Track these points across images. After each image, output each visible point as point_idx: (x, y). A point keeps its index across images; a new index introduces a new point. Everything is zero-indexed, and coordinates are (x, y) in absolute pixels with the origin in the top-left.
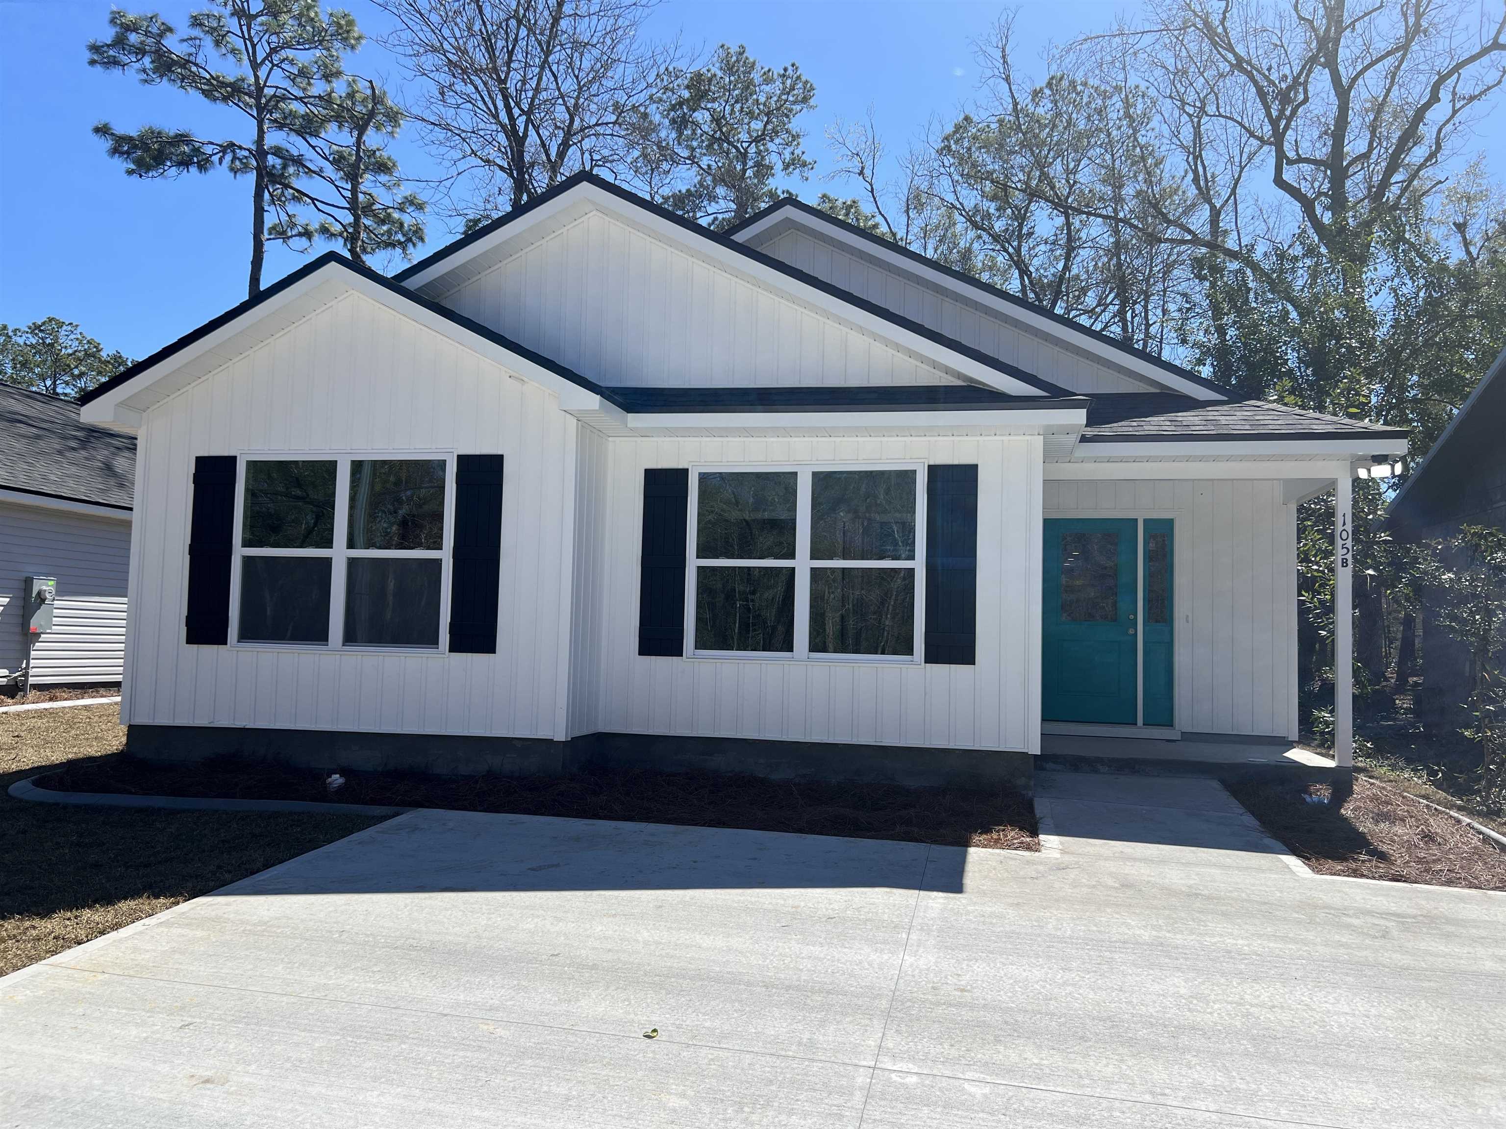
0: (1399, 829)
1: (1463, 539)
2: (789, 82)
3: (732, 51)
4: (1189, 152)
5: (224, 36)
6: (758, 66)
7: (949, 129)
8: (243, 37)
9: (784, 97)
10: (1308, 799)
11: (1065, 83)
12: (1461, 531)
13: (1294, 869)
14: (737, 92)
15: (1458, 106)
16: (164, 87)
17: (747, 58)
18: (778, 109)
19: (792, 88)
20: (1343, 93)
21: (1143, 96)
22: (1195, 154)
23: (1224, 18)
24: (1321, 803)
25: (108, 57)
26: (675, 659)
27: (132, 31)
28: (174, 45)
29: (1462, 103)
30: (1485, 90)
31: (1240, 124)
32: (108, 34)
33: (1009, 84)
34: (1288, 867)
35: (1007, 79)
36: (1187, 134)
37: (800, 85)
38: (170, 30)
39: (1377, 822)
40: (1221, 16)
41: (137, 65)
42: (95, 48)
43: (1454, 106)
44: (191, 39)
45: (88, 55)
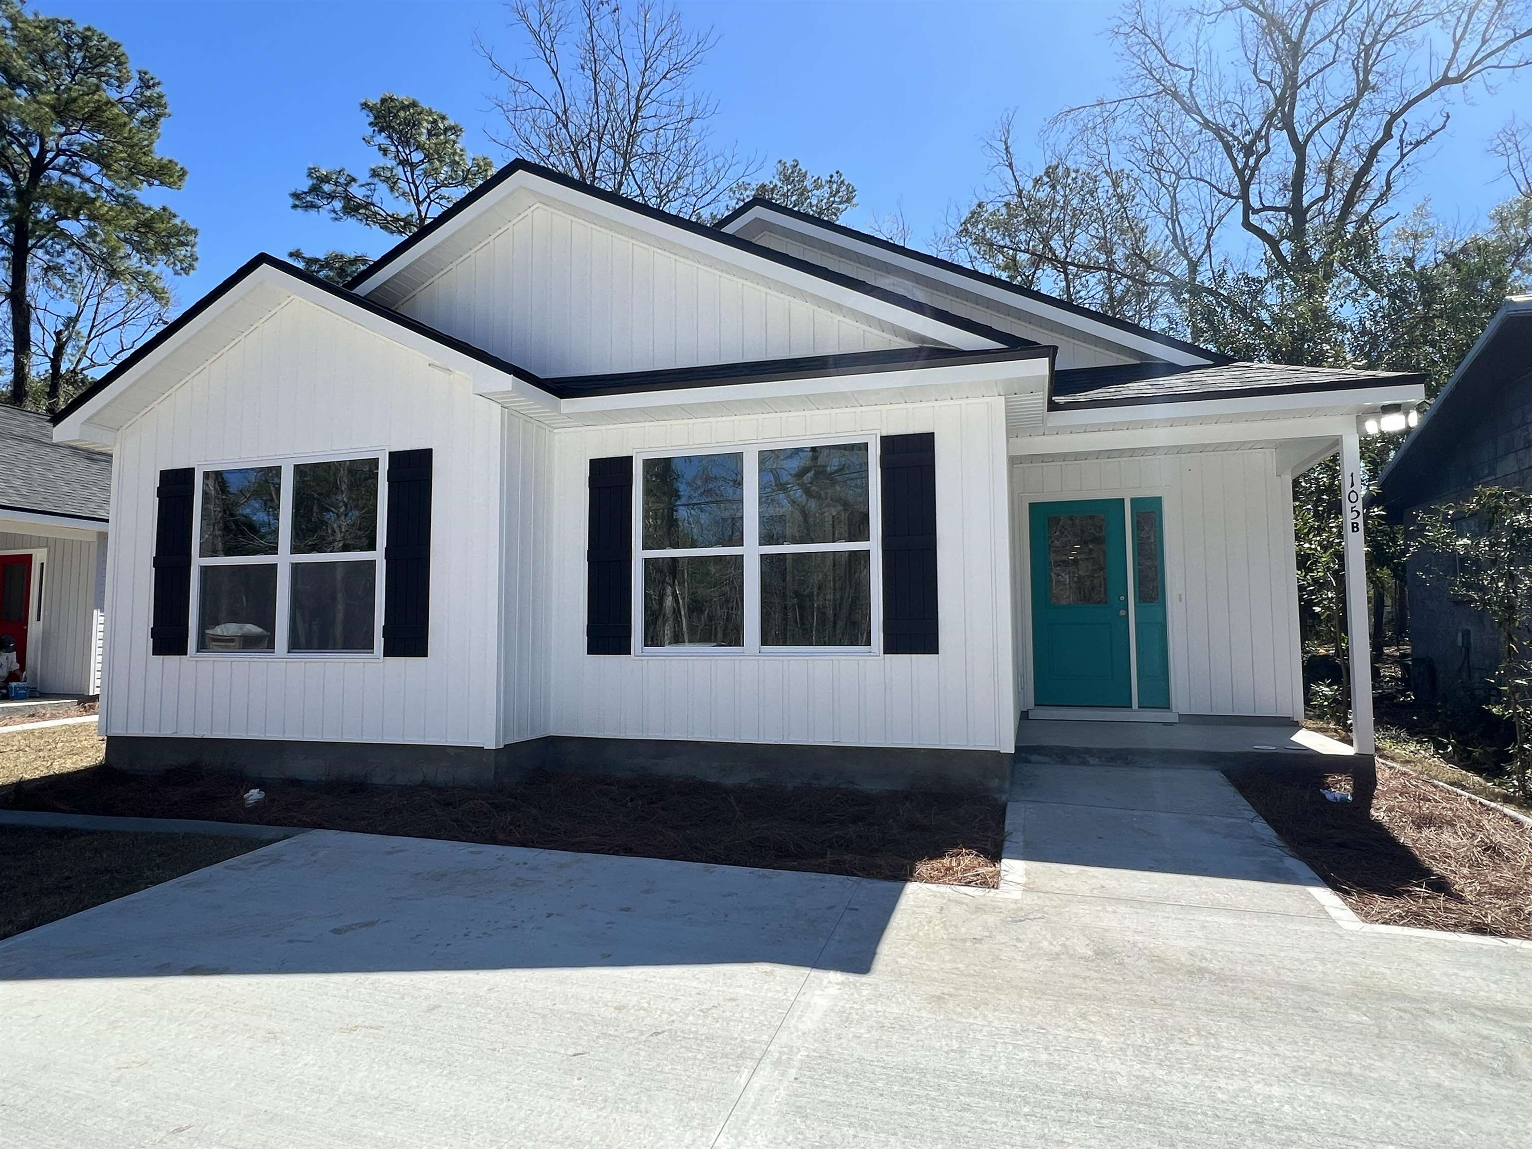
0: (1447, 836)
1: (1478, 503)
2: (835, 186)
3: (787, 165)
4: (1168, 219)
5: (396, 182)
6: (809, 176)
7: (966, 214)
8: (408, 181)
9: (832, 199)
10: (1329, 797)
11: (1060, 171)
12: (1476, 493)
13: (1334, 913)
14: (794, 198)
15: (1405, 151)
16: (351, 223)
17: (800, 170)
18: (828, 209)
19: (838, 192)
20: (1300, 149)
21: (1128, 178)
22: (1173, 218)
23: (1191, 85)
24: (1344, 801)
25: (307, 202)
26: (623, 657)
27: (326, 182)
28: (356, 191)
29: (1410, 147)
30: (1431, 135)
31: (1209, 183)
32: (305, 184)
33: (1012, 170)
34: (1322, 909)
35: (1010, 165)
36: (1165, 203)
37: (844, 188)
38: (354, 180)
39: (1419, 827)
40: (1188, 85)
41: (328, 207)
42: (296, 196)
43: (1402, 150)
44: (368, 184)
45: (291, 201)
